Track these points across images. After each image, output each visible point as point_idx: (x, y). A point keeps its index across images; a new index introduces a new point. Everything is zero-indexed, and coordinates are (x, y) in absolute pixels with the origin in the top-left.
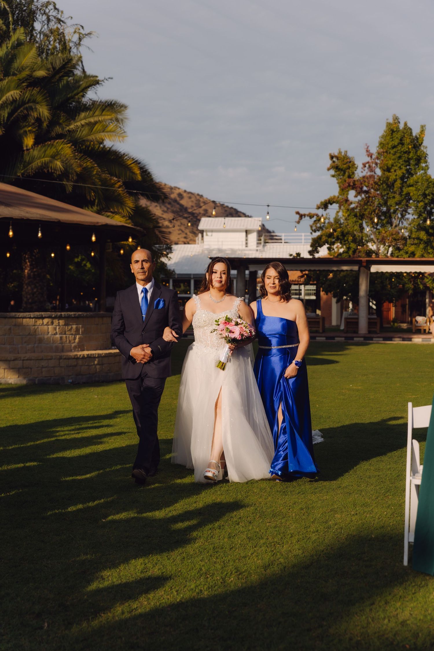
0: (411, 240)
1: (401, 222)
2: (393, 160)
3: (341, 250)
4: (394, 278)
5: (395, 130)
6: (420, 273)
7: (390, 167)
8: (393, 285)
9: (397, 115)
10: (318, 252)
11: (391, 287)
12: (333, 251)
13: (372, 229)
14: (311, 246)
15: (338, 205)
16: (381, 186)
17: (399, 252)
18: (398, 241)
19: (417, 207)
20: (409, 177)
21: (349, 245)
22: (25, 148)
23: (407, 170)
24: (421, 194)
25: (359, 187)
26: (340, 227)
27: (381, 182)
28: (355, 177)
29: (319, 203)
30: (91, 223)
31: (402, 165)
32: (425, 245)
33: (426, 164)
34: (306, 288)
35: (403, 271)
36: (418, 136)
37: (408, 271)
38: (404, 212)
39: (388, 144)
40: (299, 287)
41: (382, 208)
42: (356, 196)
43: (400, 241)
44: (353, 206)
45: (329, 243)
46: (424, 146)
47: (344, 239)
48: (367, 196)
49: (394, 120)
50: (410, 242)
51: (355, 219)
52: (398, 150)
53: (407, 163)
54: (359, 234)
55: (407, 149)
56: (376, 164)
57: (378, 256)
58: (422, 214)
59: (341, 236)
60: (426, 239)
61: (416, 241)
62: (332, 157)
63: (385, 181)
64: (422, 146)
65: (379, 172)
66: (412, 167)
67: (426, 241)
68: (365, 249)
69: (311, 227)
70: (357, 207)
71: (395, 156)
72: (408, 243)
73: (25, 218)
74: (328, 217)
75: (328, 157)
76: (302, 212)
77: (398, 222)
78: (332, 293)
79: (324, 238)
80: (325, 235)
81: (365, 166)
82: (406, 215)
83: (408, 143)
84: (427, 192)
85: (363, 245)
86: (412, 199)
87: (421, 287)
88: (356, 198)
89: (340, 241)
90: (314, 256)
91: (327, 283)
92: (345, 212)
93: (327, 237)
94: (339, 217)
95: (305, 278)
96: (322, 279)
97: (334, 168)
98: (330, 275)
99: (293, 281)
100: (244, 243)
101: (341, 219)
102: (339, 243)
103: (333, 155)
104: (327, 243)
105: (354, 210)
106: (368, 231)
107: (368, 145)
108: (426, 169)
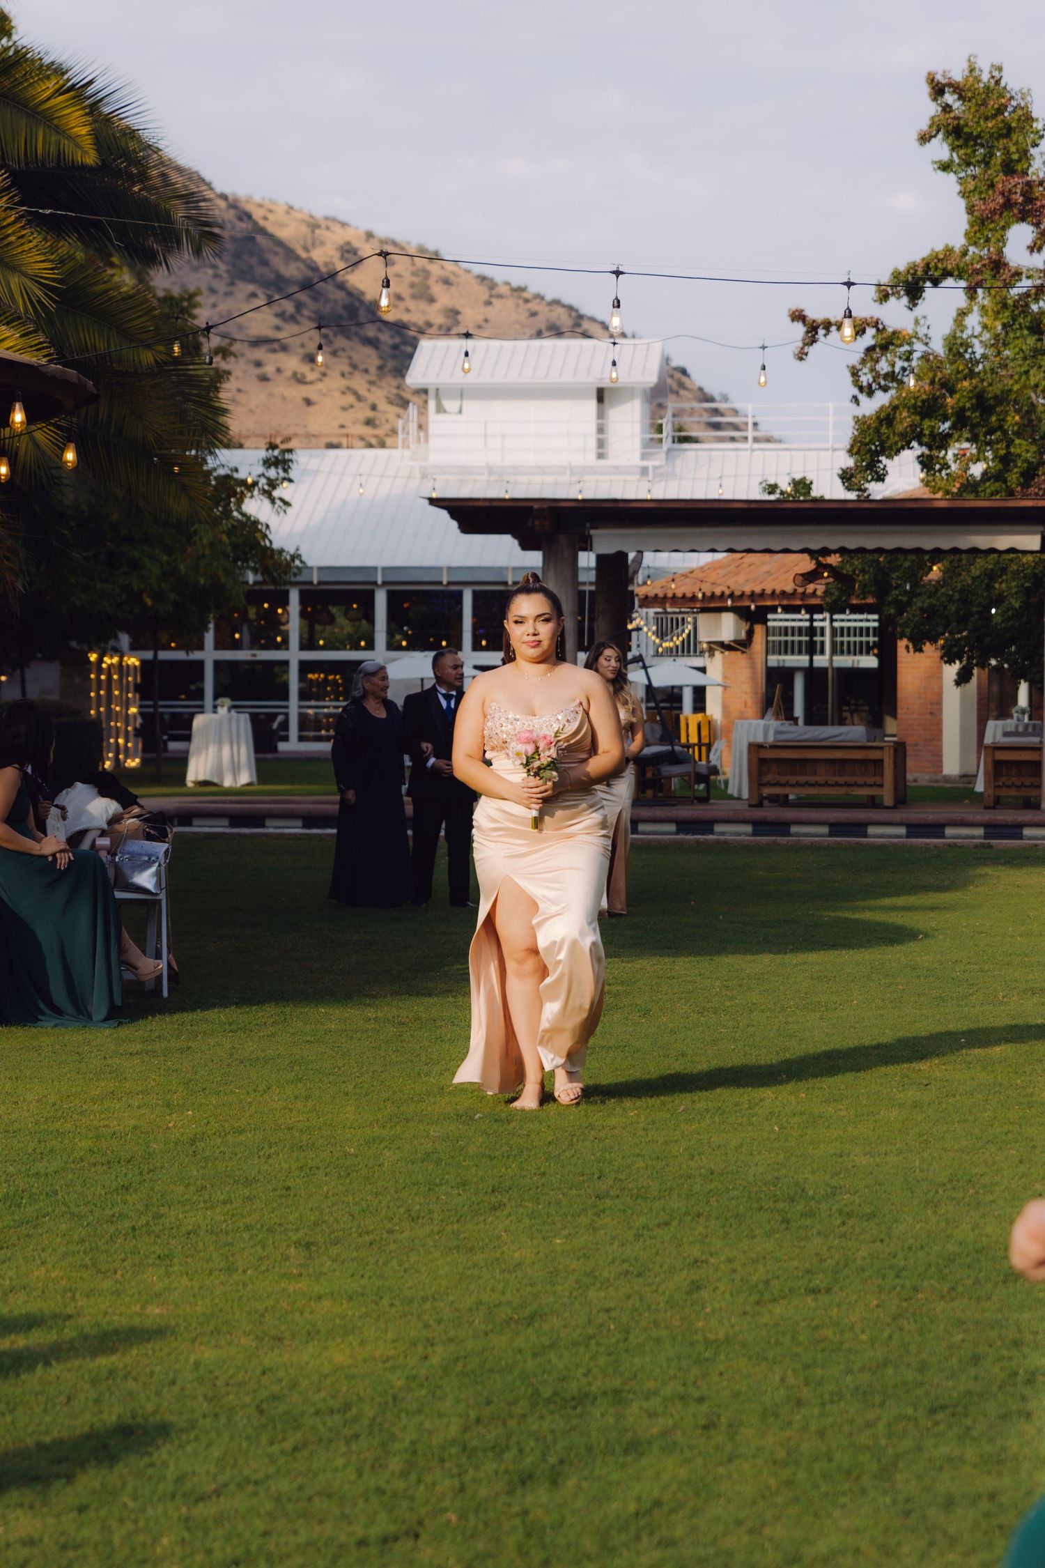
3: (977, 470)
10: (880, 478)
12: (943, 473)
14: (850, 452)
15: (962, 285)
21: (1008, 447)
26: (971, 374)
28: (1030, 172)
29: (885, 279)
34: (838, 624)
40: (811, 620)
42: (1035, 249)
44: (1022, 287)
45: (926, 440)
47: (985, 421)
51: (1031, 341)
59: (973, 409)
62: (938, 90)
69: (855, 373)
74: (922, 331)
75: (926, 90)
76: (814, 314)
78: (941, 642)
79: (905, 419)
80: (905, 406)
88: (1035, 255)
89: (971, 431)
90: (865, 490)
91: (919, 603)
92: (990, 313)
93: (915, 413)
94: (968, 332)
95: (827, 584)
96: (898, 587)
97: (948, 134)
98: (931, 569)
99: (783, 593)
100: (592, 443)
101: (975, 341)
102: (968, 440)
103: (944, 81)
104: (919, 438)
105: (1027, 305)
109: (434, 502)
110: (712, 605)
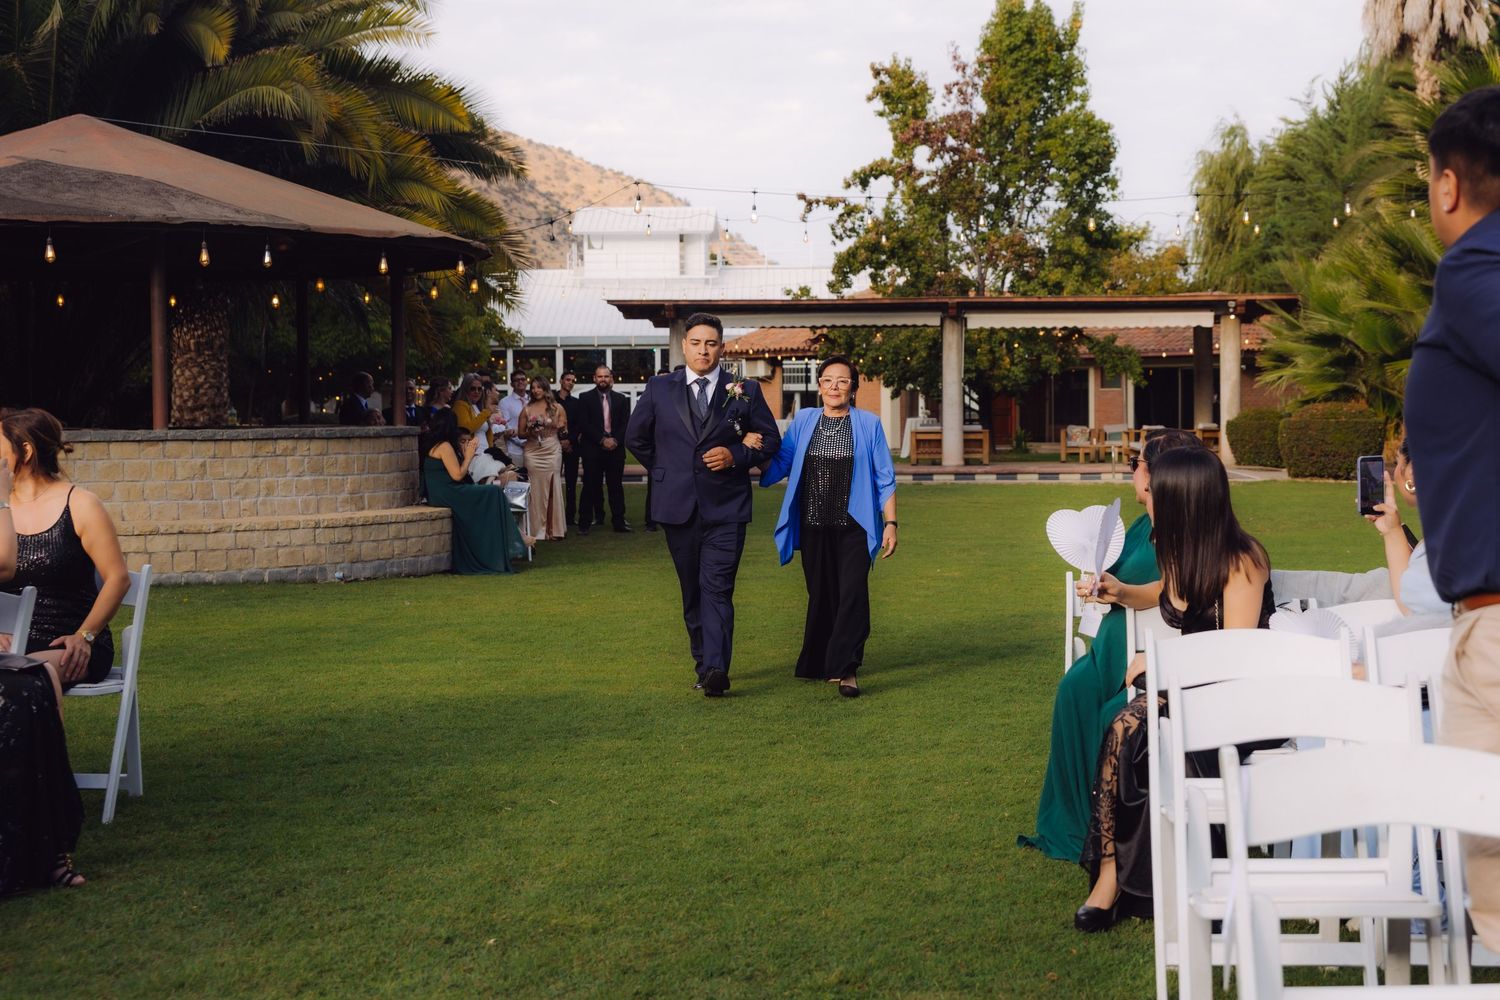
0: (1052, 256)
1: (1030, 217)
2: (1012, 77)
3: (901, 281)
4: (1017, 341)
5: (1015, 11)
6: (1074, 330)
7: (1006, 93)
8: (1015, 356)
10: (849, 286)
11: (1012, 363)
12: (882, 283)
13: (968, 232)
14: (833, 272)
15: (891, 179)
16: (987, 136)
17: (1028, 283)
18: (1025, 260)
19: (1064, 183)
20: (1047, 117)
21: (917, 268)
22: (209, 65)
24: (1074, 153)
25: (938, 139)
26: (897, 229)
27: (987, 127)
28: (928, 117)
29: (849, 175)
30: (378, 232)
31: (1032, 89)
32: (1084, 268)
33: (1083, 88)
35: (1039, 325)
36: (1066, 26)
37: (1049, 326)
38: (1037, 195)
39: (1001, 41)
40: (806, 364)
41: (988, 186)
42: (931, 159)
43: (1028, 258)
44: (923, 181)
45: (873, 265)
46: (1079, 48)
47: (905, 254)
48: (956, 158)
50: (1051, 262)
51: (929, 211)
52: (1022, 56)
53: (1043, 86)
54: (938, 244)
56: (975, 85)
57: (981, 292)
58: (1077, 199)
59: (899, 248)
60: (1085, 253)
61: (1064, 259)
62: (877, 73)
63: (994, 125)
64: (1075, 47)
65: (980, 106)
66: (1055, 95)
67: (1086, 258)
68: (954, 277)
69: (833, 228)
70: (933, 183)
71: (1017, 69)
72: (1046, 263)
73: (234, 224)
74: (870, 205)
75: (870, 73)
76: (811, 196)
77: (1024, 217)
78: (883, 376)
79: (863, 254)
80: (861, 247)
81: (951, 92)
82: (1041, 201)
83: (1043, 41)
84: (1086, 150)
85: (949, 268)
86: (1053, 166)
88: (931, 163)
89: (898, 260)
90: (841, 293)
91: (870, 354)
92: (906, 195)
93: (867, 250)
94: (895, 205)
95: (820, 344)
96: (859, 345)
97: (882, 96)
98: (876, 336)
99: (792, 350)
100: (679, 265)
101: (899, 211)
102: (895, 265)
103: (880, 68)
104: (870, 264)
105: (927, 191)
106: (958, 237)
107: (956, 45)
108: (1084, 98)
109: (609, 302)
110: (754, 356)
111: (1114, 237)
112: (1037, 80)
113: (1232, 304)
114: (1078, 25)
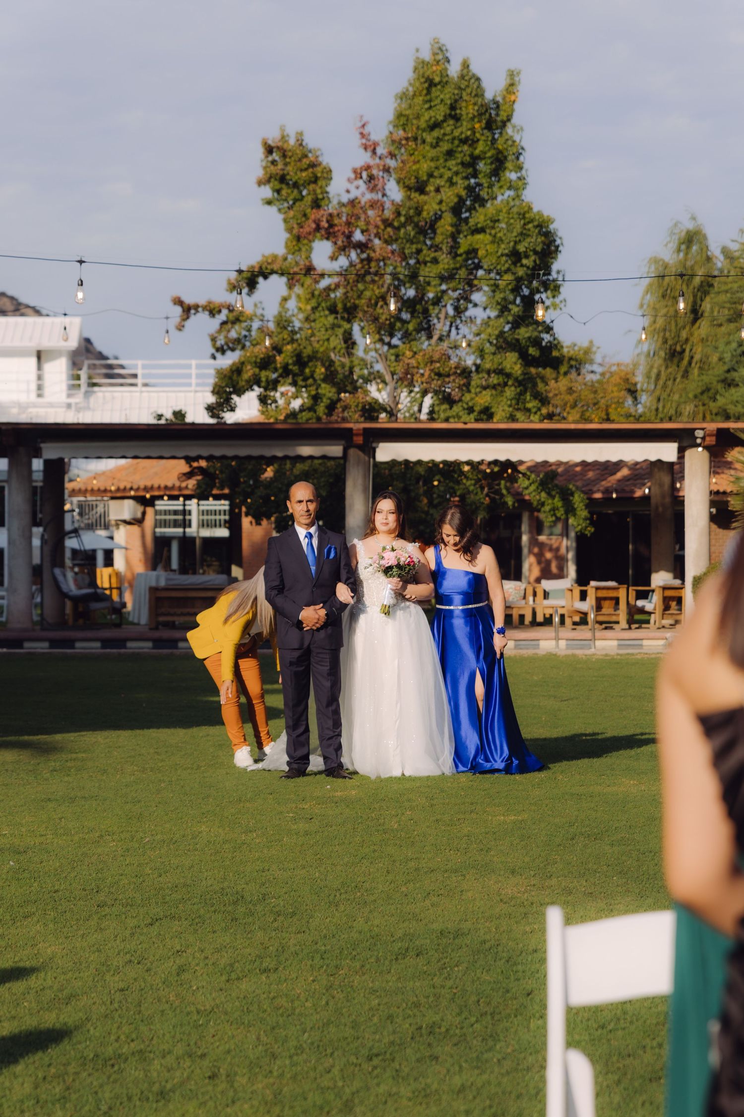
0: (481, 376)
1: (453, 329)
2: (432, 160)
3: (296, 404)
4: (437, 477)
5: (437, 79)
6: (508, 464)
7: (425, 178)
8: (435, 496)
9: (442, 41)
10: (232, 409)
11: (431, 504)
12: (273, 405)
13: (378, 346)
14: (213, 392)
15: (284, 279)
16: (402, 231)
17: (451, 408)
18: (447, 380)
19: (495, 288)
20: (475, 209)
21: (317, 389)
23: (470, 189)
24: (507, 251)
25: (343, 233)
26: (293, 341)
27: (402, 219)
28: (330, 205)
29: (233, 275)
31: (457, 173)
32: (518, 390)
33: (519, 175)
34: (201, 508)
35: (464, 458)
36: (499, 99)
37: (477, 459)
38: (462, 302)
39: (418, 117)
40: (184, 505)
41: (403, 290)
42: (333, 258)
43: (452, 378)
44: (324, 283)
45: (263, 384)
46: (514, 127)
47: (302, 372)
48: (364, 256)
49: (435, 54)
50: (479, 382)
51: (331, 318)
52: (445, 134)
53: (470, 170)
54: (343, 360)
55: (469, 133)
56: (387, 170)
57: (393, 418)
58: (510, 306)
59: (294, 364)
60: (519, 372)
61: (494, 379)
62: (269, 150)
63: (411, 217)
64: (508, 124)
65: (395, 193)
66: (484, 181)
67: (520, 378)
68: (361, 400)
69: (214, 339)
70: (337, 286)
71: (438, 149)
72: (473, 383)
74: (259, 312)
75: (260, 152)
76: (189, 300)
77: (447, 328)
78: (273, 519)
79: (249, 372)
80: (250, 362)
81: (358, 177)
82: (466, 309)
83: (470, 116)
84: (521, 248)
85: (355, 389)
86: (481, 267)
87: (510, 501)
88: (334, 262)
89: (293, 378)
90: (222, 418)
91: (261, 492)
92: (303, 300)
93: (256, 367)
94: (290, 313)
95: (198, 480)
96: (245, 482)
97: (274, 180)
98: (266, 470)
99: (166, 488)
100: (33, 386)
101: (294, 319)
102: (290, 384)
103: (272, 145)
104: (258, 383)
105: (329, 295)
106: (366, 351)
107: (365, 119)
108: (518, 187)
110: (120, 495)
111: (555, 353)
112: (463, 164)
113: (699, 434)
114: (513, 98)
